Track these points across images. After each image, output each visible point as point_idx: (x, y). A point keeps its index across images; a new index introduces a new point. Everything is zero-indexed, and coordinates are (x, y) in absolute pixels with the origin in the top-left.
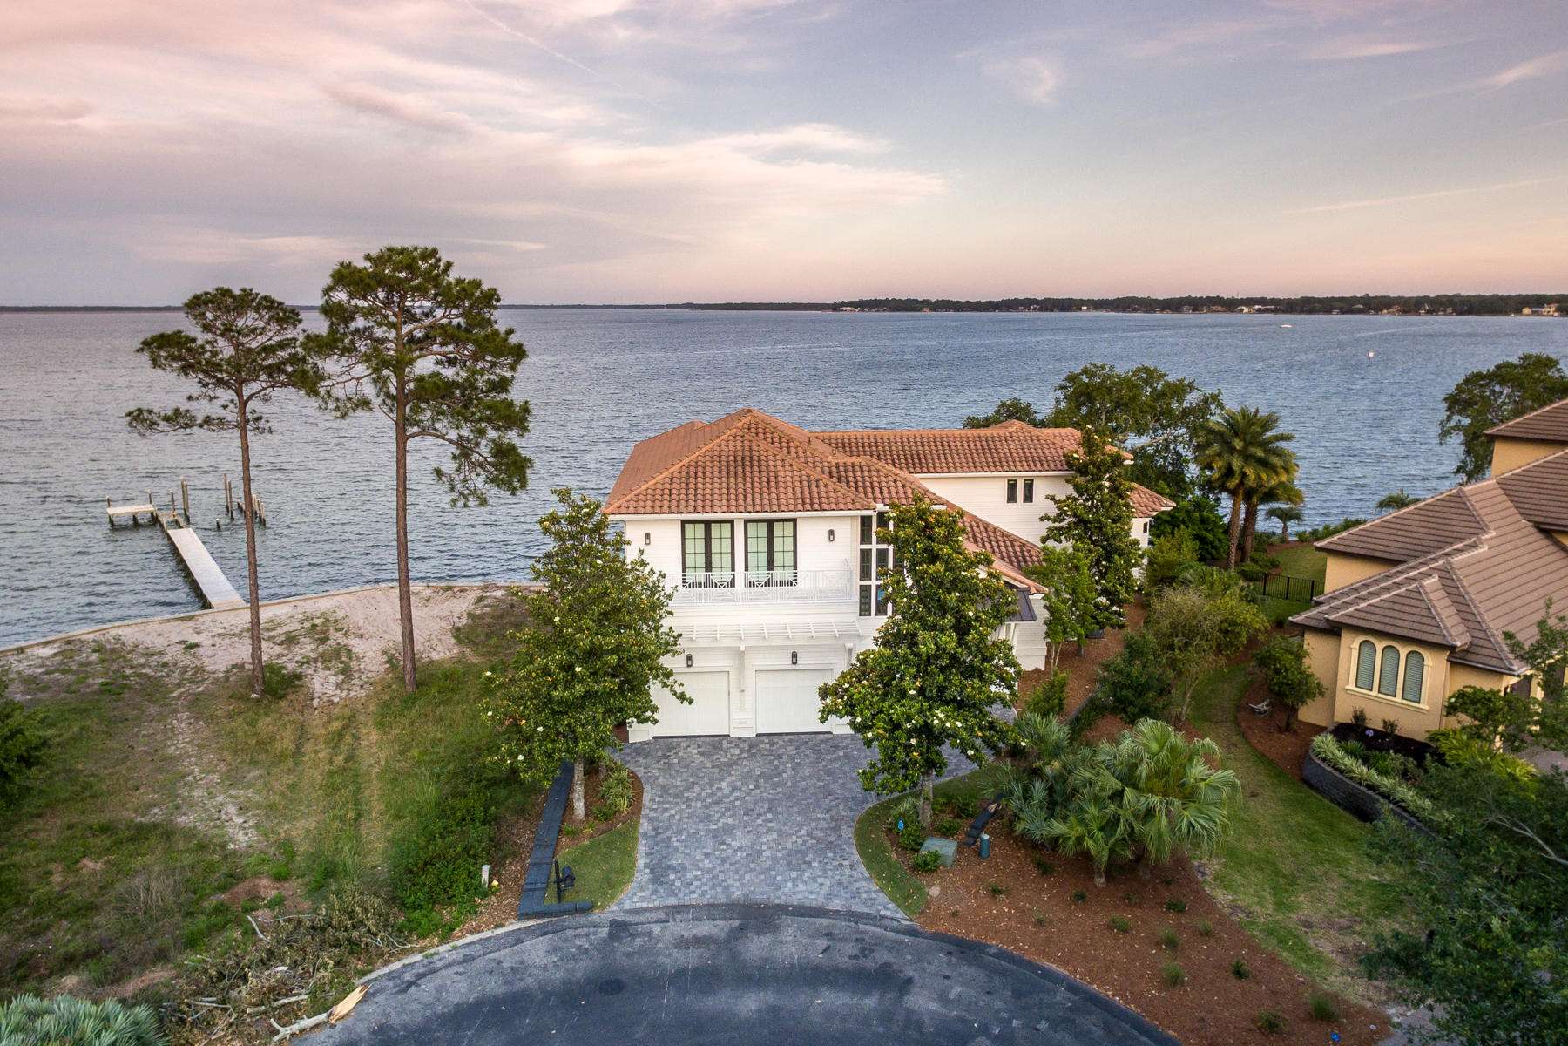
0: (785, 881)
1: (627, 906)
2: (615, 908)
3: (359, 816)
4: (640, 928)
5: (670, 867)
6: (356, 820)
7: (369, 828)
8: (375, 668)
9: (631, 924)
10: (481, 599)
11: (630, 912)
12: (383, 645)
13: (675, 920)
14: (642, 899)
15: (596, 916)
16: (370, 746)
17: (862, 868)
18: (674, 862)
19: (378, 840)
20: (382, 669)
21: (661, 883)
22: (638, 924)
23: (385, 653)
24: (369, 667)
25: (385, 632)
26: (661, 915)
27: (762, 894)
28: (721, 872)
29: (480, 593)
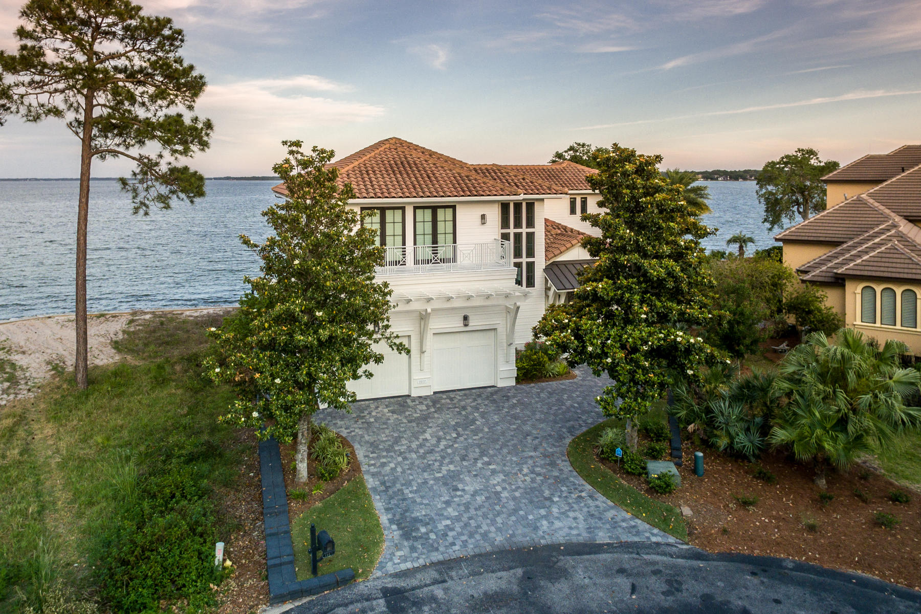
0: (538, 519)
1: (390, 568)
2: (379, 574)
3: (42, 509)
4: (421, 593)
5: (416, 520)
6: (39, 513)
7: (56, 520)
8: (42, 375)
9: (406, 591)
10: (131, 321)
11: (398, 575)
12: (46, 357)
13: (452, 579)
14: (404, 559)
15: (362, 586)
16: (45, 439)
17: (601, 498)
18: (416, 514)
19: (71, 532)
20: (48, 376)
21: (416, 539)
22: (413, 589)
23: (48, 363)
24: (34, 375)
25: (47, 348)
26: (433, 574)
27: (525, 536)
28: (470, 518)
29: (130, 318)
